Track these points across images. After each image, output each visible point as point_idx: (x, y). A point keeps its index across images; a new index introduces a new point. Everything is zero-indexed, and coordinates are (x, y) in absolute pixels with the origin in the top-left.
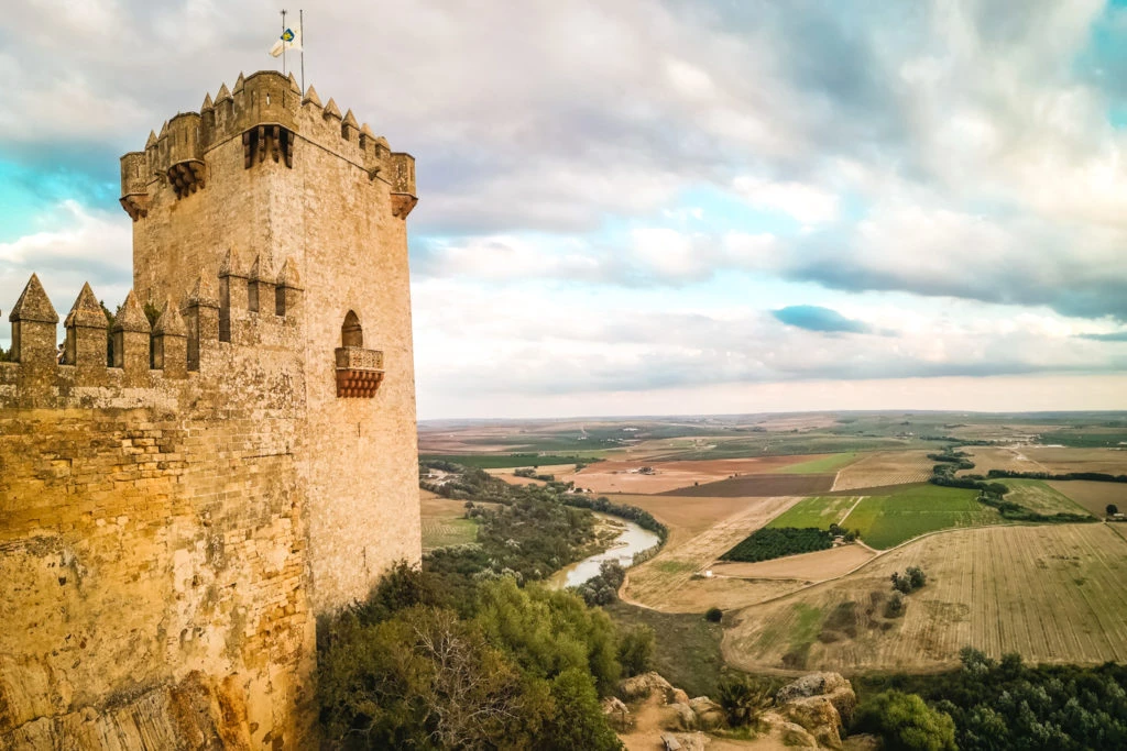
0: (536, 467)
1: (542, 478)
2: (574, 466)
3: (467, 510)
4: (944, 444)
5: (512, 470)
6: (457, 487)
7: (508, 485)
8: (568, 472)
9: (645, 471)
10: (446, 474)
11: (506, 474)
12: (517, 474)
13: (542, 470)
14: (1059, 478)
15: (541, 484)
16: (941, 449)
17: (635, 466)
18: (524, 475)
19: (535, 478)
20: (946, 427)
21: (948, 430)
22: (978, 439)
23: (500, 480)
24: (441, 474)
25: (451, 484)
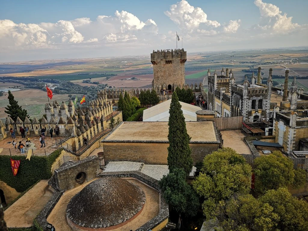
0: (90, 79)
1: (94, 83)
2: (106, 78)
3: (69, 98)
4: (250, 64)
5: (82, 81)
6: (61, 89)
7: (82, 87)
8: (104, 80)
9: (133, 79)
10: (53, 84)
11: (79, 82)
12: (84, 82)
13: (93, 80)
14: (303, 78)
15: (96, 86)
16: (249, 67)
17: (129, 77)
18: (87, 82)
19: (91, 83)
20: (251, 56)
21: (252, 58)
22: (266, 62)
23: (78, 85)
24: (51, 85)
25: (58, 88)
